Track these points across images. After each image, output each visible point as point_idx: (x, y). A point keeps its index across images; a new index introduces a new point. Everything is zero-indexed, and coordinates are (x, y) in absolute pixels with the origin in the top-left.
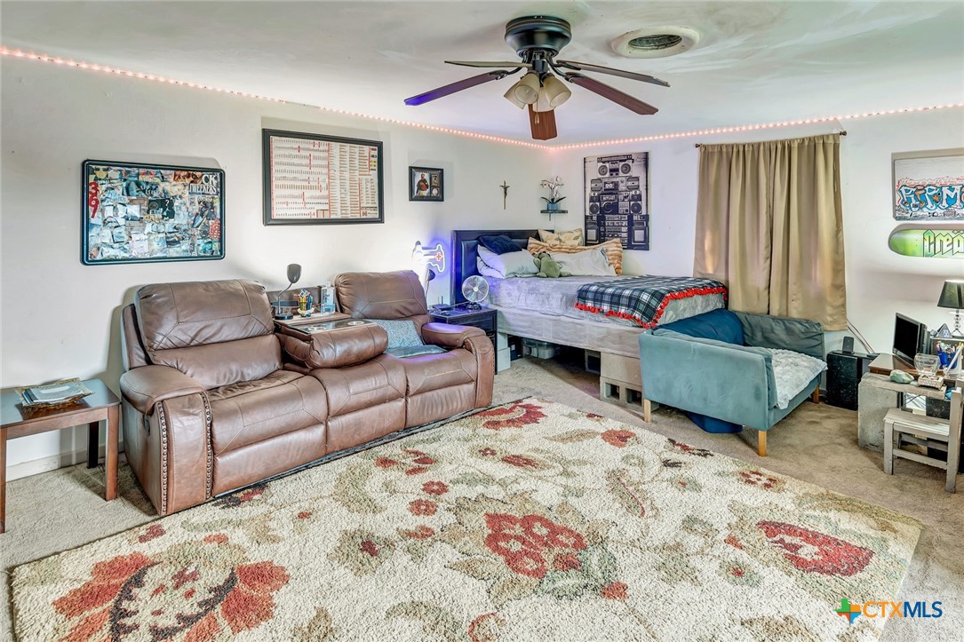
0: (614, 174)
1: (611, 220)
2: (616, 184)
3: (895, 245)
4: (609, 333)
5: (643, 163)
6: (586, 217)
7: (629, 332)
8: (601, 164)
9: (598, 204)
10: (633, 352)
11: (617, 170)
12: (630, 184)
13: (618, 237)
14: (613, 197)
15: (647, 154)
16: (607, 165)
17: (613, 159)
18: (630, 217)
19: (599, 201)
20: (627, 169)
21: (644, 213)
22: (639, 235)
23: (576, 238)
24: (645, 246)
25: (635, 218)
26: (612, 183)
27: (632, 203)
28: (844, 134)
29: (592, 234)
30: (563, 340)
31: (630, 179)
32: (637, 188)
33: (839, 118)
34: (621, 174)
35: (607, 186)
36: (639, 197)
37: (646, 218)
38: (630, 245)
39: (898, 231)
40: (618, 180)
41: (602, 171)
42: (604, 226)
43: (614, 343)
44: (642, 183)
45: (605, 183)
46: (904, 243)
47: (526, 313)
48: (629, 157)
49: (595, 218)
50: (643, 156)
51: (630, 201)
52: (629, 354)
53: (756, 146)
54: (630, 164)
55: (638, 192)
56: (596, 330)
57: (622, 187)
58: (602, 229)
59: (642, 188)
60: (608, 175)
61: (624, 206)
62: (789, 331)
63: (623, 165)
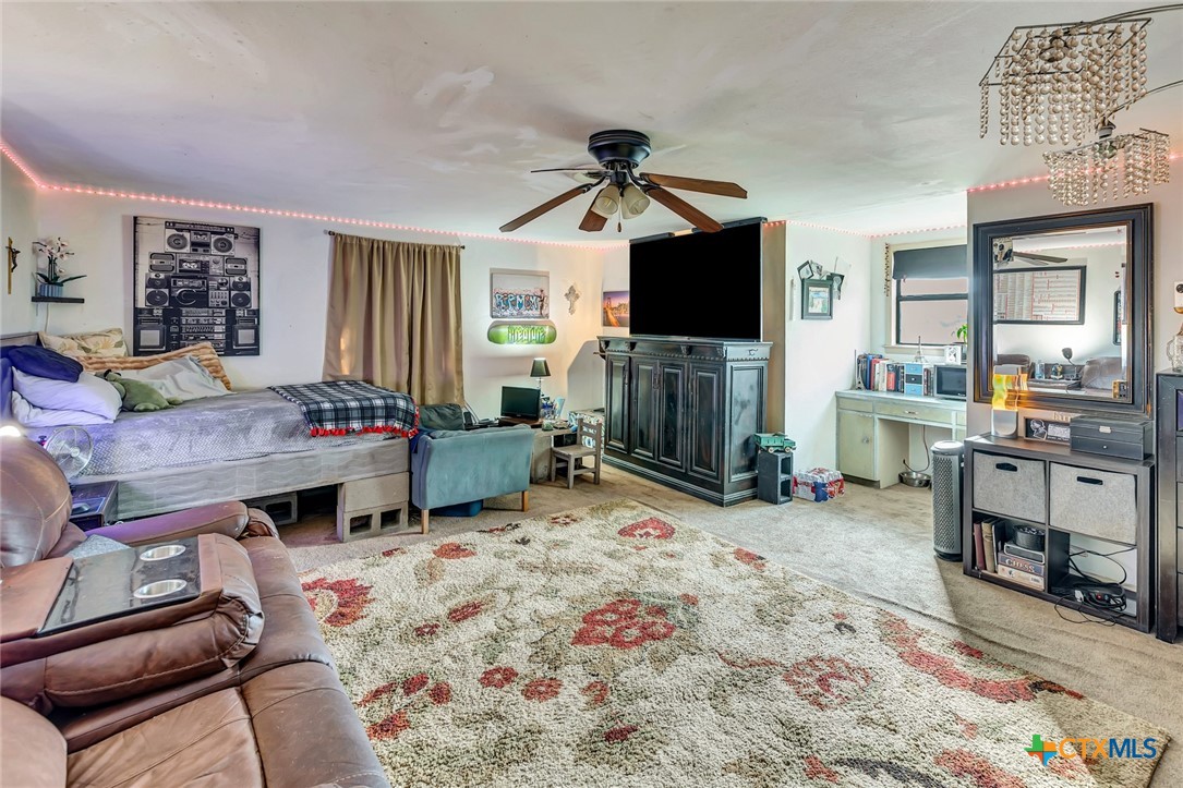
0: (200, 250)
1: (191, 316)
2: (204, 266)
3: (493, 338)
4: (357, 456)
5: (252, 241)
6: (137, 311)
7: (384, 446)
8: (175, 232)
9: (166, 291)
10: (389, 468)
11: (207, 245)
12: (229, 266)
13: (207, 339)
14: (197, 283)
15: (258, 230)
16: (187, 235)
17: (198, 227)
18: (231, 313)
19: (169, 287)
20: (226, 246)
21: (254, 306)
22: (245, 336)
23: (119, 345)
24: (254, 350)
25: (239, 313)
26: (196, 262)
27: (233, 293)
28: (463, 247)
29: (151, 337)
30: (278, 487)
31: (230, 259)
32: (245, 272)
33: (459, 234)
34: (213, 251)
35: (186, 266)
36: (247, 286)
37: (257, 313)
38: (230, 348)
39: (495, 326)
40: (207, 259)
41: (176, 242)
42: (179, 323)
43: (363, 465)
44: (251, 267)
45: (182, 261)
46: (498, 334)
47: (193, 469)
48: (229, 230)
49: (158, 312)
50: (253, 232)
51: (230, 290)
52: (384, 472)
53: (396, 245)
54: (232, 240)
55: (244, 280)
56: (337, 457)
57: (214, 269)
58: (174, 329)
59: (252, 275)
60: (188, 249)
61: (218, 296)
62: (442, 416)
63: (218, 240)
